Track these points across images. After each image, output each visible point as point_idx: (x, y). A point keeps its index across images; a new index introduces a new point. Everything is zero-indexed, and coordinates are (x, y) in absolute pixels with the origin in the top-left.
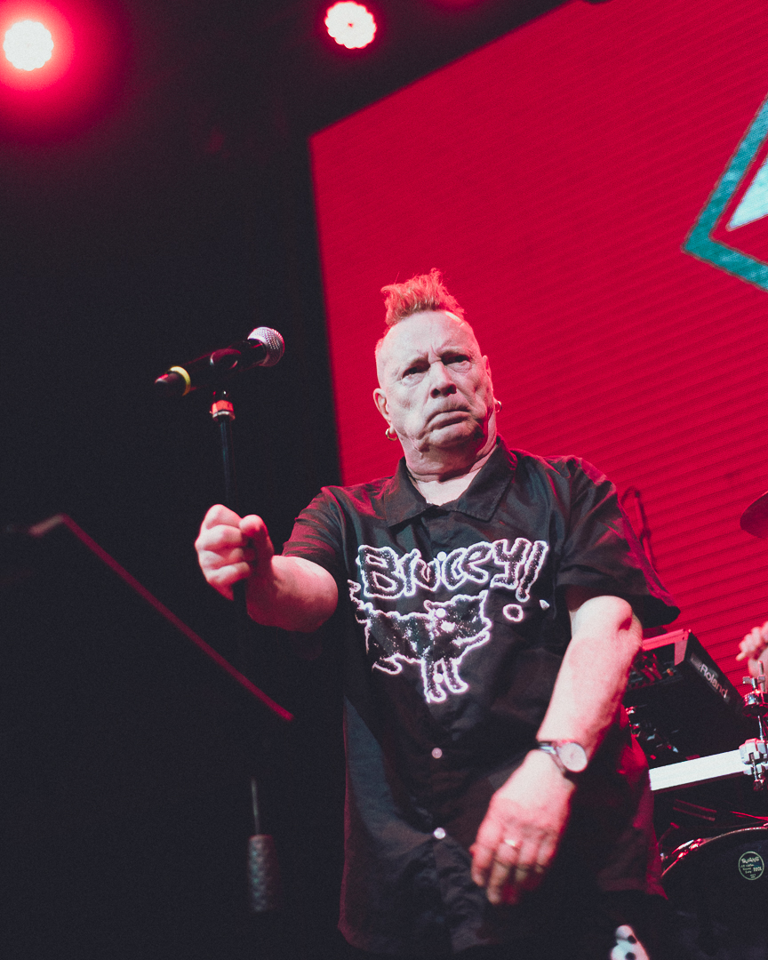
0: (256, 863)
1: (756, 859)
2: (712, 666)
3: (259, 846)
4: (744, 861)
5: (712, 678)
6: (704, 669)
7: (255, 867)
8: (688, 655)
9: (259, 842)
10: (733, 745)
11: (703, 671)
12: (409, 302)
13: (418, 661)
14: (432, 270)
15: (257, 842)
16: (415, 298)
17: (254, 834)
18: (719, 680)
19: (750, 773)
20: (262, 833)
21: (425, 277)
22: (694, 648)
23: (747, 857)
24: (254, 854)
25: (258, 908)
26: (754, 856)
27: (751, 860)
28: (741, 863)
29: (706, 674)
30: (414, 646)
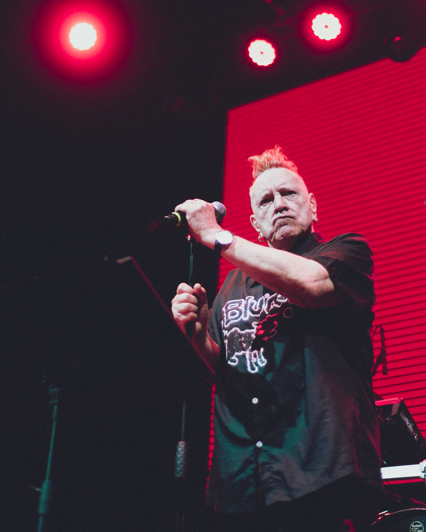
0: (179, 454)
1: (420, 526)
2: (411, 420)
3: (183, 446)
4: (413, 526)
5: (410, 427)
6: (406, 420)
7: (179, 456)
8: (399, 412)
9: (182, 444)
10: (417, 461)
11: (406, 422)
12: (263, 164)
13: (245, 352)
14: (276, 146)
15: (181, 445)
16: (266, 162)
17: (181, 441)
18: (414, 428)
19: (423, 477)
20: (184, 440)
21: (272, 151)
22: (403, 408)
23: (415, 524)
24: (180, 449)
25: (178, 475)
26: (419, 524)
27: (417, 526)
28: (412, 527)
29: (407, 423)
30: (244, 345)
